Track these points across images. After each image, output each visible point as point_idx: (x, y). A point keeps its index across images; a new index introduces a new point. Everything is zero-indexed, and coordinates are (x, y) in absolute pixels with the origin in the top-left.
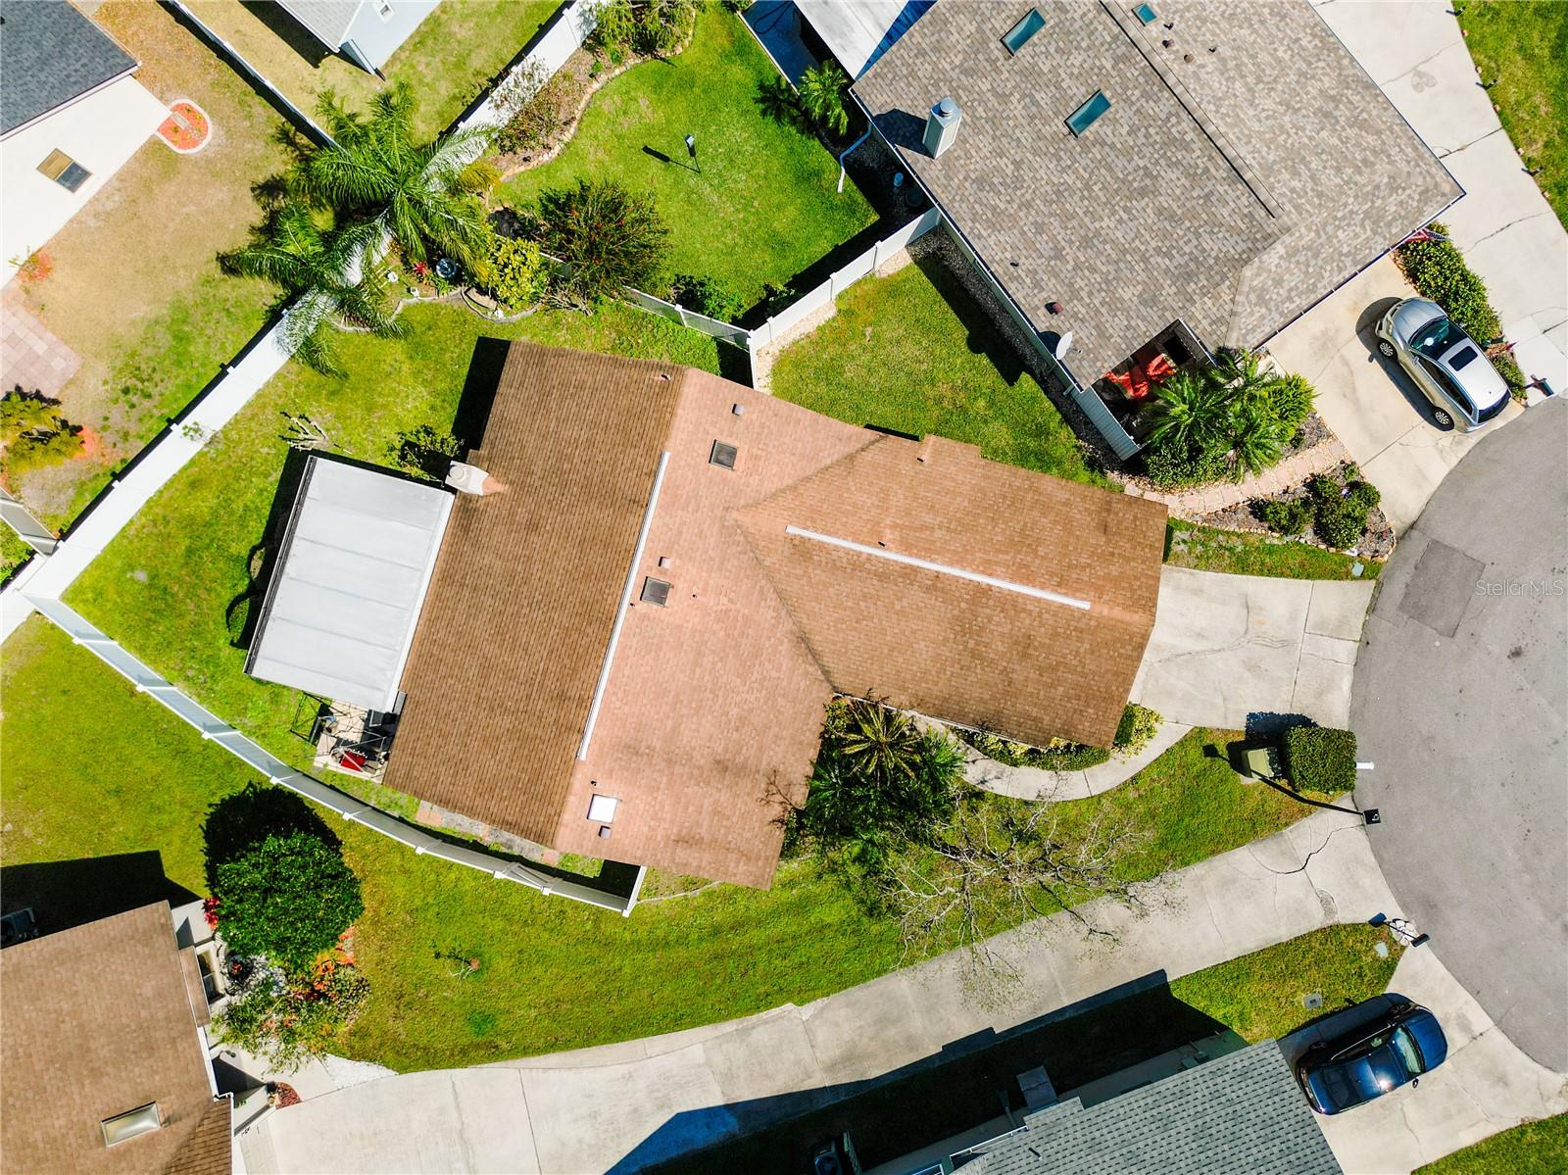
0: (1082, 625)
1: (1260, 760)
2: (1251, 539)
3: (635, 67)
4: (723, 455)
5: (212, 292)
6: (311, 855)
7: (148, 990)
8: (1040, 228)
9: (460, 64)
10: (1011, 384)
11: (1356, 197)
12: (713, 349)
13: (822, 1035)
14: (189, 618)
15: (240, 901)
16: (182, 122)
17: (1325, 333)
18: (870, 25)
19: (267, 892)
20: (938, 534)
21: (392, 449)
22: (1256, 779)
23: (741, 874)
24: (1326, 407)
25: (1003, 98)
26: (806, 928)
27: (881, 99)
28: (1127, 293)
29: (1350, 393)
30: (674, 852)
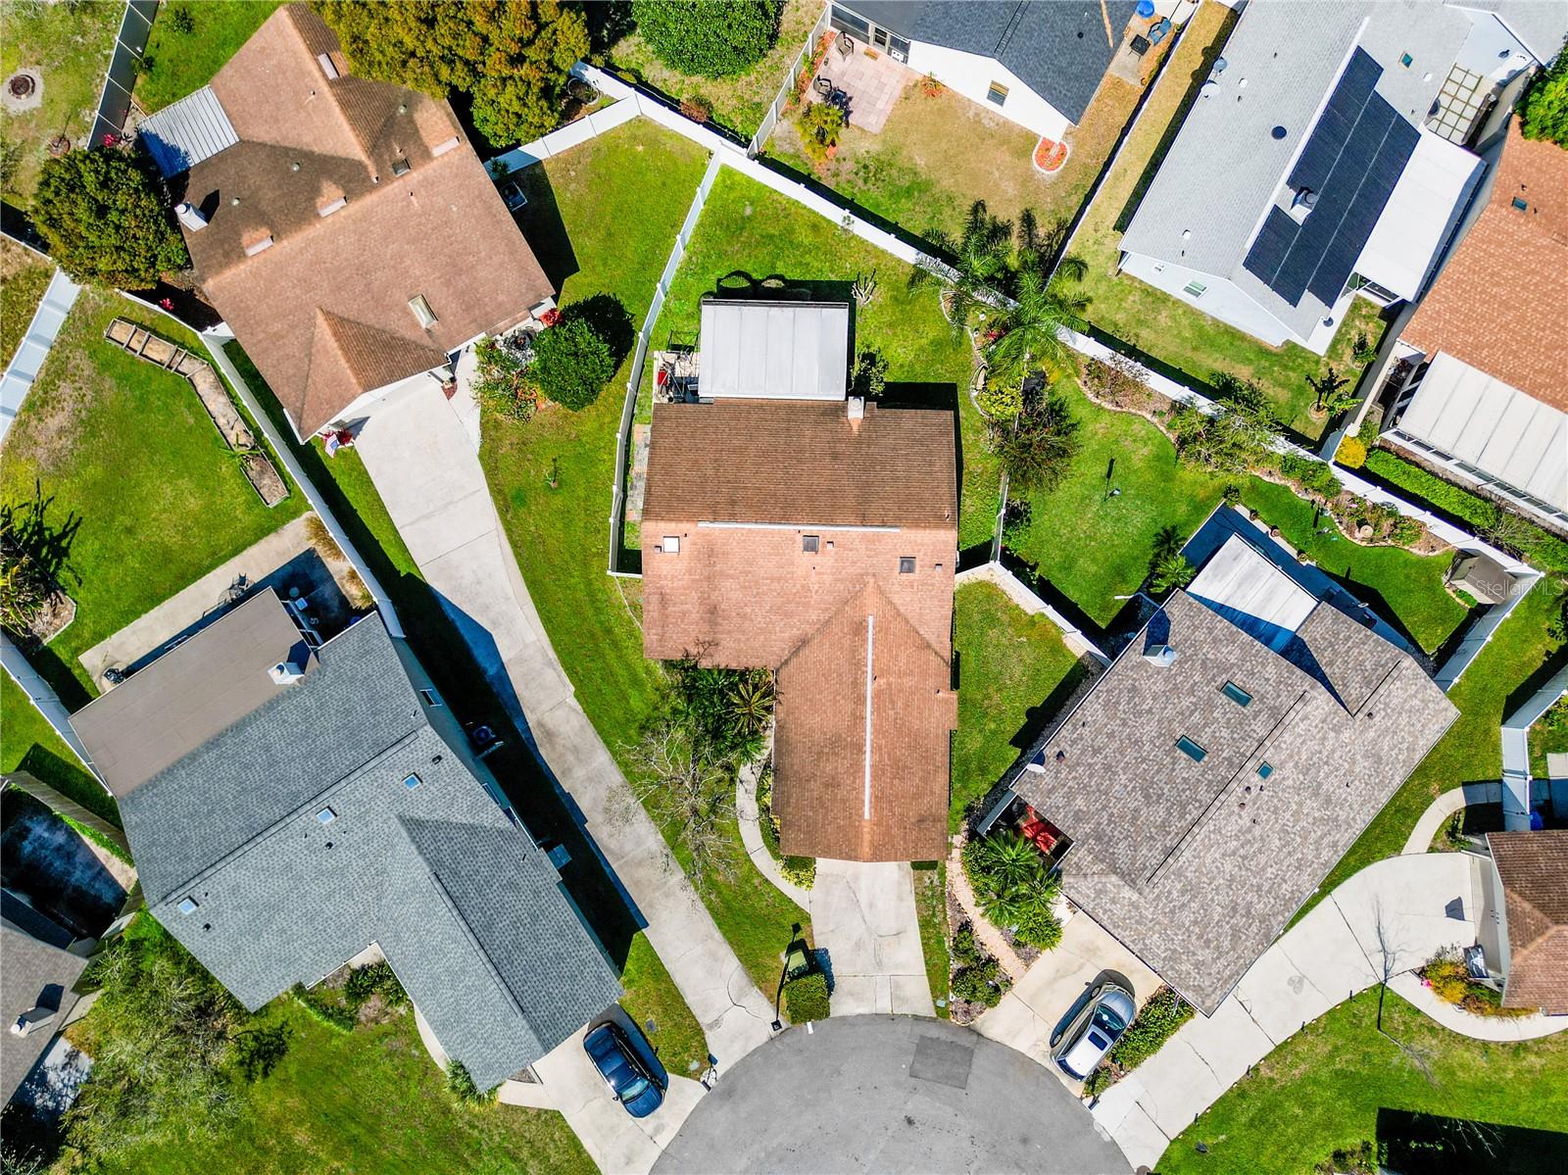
0: (854, 817)
1: (798, 960)
2: (944, 927)
3: (1169, 440)
4: (907, 564)
5: (944, 203)
6: (602, 372)
7: (500, 298)
8: (1111, 735)
9: (1140, 323)
10: (1010, 743)
11: (1183, 940)
12: (985, 538)
13: (560, 714)
14: (729, 248)
15: (566, 339)
16: (1053, 152)
17: (1098, 948)
18: (1227, 591)
19: (576, 354)
20: (891, 713)
21: (868, 347)
22: (785, 961)
23: (649, 637)
24: (1048, 960)
25: (1192, 692)
26: (623, 688)
27: (1175, 611)
28: (1080, 803)
29: (1060, 974)
30: (654, 593)
